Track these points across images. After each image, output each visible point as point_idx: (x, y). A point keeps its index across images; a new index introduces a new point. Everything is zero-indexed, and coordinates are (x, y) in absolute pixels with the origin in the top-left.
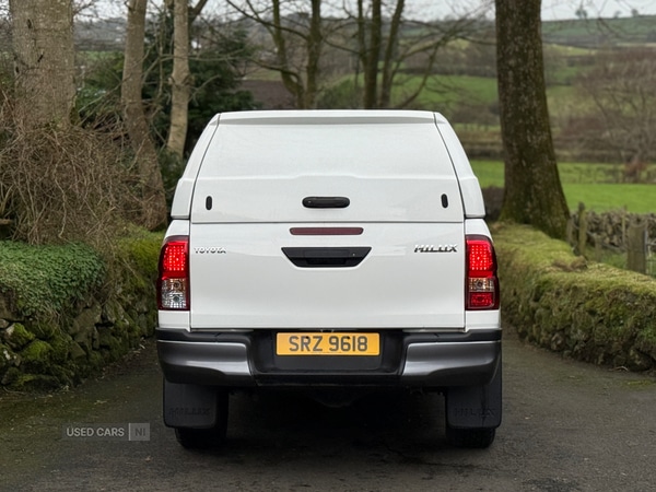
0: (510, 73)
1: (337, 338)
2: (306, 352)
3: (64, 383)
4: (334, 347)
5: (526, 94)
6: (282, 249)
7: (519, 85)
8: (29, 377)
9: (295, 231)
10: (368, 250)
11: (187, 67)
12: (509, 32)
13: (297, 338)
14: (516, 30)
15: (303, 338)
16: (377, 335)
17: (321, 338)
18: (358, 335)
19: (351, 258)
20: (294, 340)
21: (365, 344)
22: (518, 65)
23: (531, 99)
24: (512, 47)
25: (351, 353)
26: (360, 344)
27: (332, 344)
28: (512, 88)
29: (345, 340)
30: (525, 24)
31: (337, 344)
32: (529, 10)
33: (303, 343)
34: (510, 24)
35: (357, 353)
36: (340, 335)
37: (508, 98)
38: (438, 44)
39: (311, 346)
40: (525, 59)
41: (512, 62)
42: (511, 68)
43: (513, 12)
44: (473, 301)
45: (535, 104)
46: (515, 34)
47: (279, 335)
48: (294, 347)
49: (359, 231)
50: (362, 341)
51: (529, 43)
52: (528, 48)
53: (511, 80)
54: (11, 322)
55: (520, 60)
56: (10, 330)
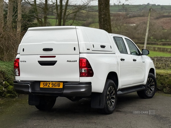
0: (102, 19)
1: (53, 83)
2: (46, 87)
3: (16, 96)
4: (53, 86)
5: (106, 25)
6: (38, 61)
7: (104, 22)
8: (9, 95)
9: (41, 57)
10: (56, 61)
11: (21, 16)
12: (102, 9)
13: (45, 83)
14: (104, 8)
15: (46, 83)
16: (63, 83)
17: (50, 83)
18: (58, 83)
19: (53, 63)
20: (44, 84)
21: (59, 85)
22: (104, 17)
23: (107, 26)
24: (103, 13)
25: (56, 87)
26: (58, 85)
27: (52, 85)
28: (102, 23)
29: (55, 84)
30: (106, 7)
31: (53, 85)
32: (107, 3)
33: (46, 85)
34: (102, 7)
35: (58, 87)
36: (54, 83)
37: (102, 26)
38: (77, 11)
39: (48, 85)
40: (106, 15)
41: (103, 16)
42: (102, 18)
43: (103, 3)
44: (82, 75)
45: (109, 27)
46: (103, 9)
47: (41, 82)
48: (44, 86)
49: (55, 57)
50: (59, 84)
51: (107, 11)
52: (107, 13)
53: (102, 21)
54: (4, 81)
55: (105, 16)
56: (4, 83)
